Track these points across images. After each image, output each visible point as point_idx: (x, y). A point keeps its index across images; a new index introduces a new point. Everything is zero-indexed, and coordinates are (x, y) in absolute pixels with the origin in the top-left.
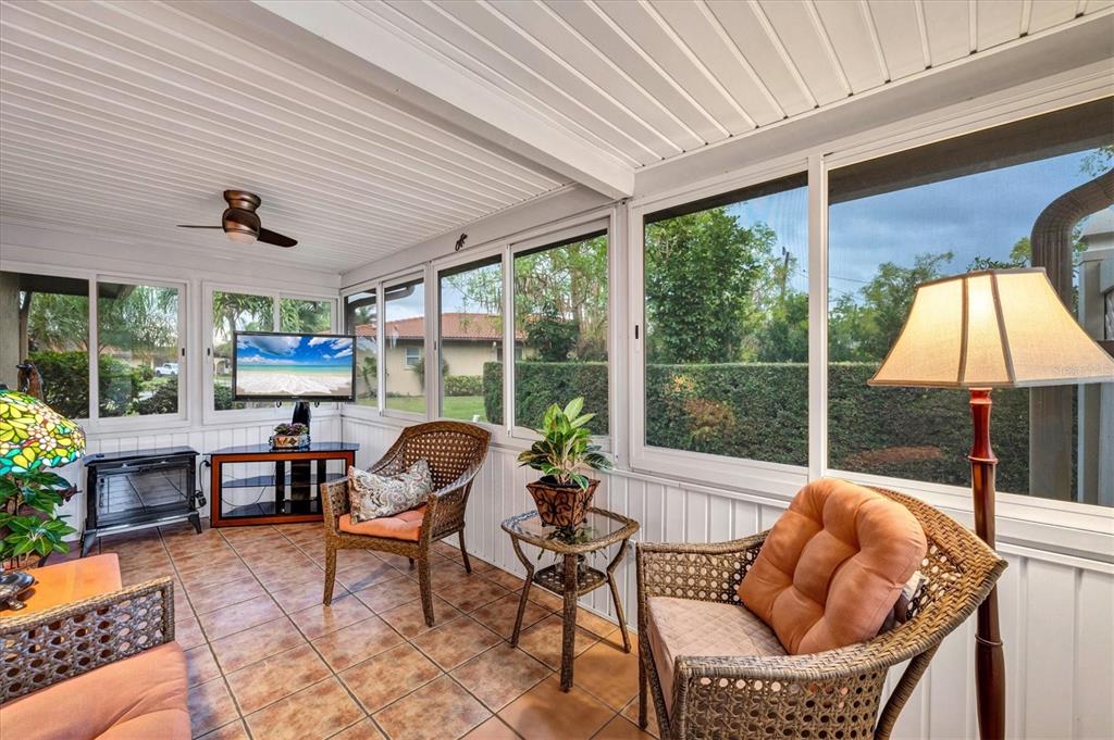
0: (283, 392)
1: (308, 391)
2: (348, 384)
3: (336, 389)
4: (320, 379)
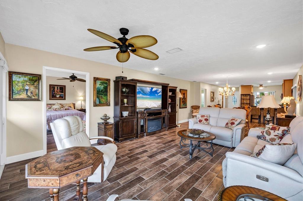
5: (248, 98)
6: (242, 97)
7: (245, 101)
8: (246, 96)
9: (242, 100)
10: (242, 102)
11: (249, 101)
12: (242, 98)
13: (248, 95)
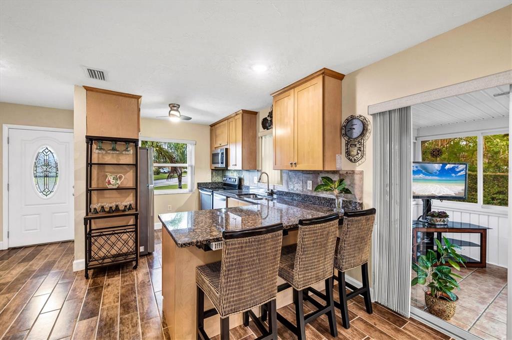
0: (433, 194)
1: (444, 194)
2: (462, 190)
3: (457, 193)
4: (449, 187)
5: (127, 158)
6: (95, 151)
7: (110, 178)
8: (114, 149)
9: (95, 170)
10: (94, 185)
11: (130, 174)
12: (95, 160)
13: (127, 141)
